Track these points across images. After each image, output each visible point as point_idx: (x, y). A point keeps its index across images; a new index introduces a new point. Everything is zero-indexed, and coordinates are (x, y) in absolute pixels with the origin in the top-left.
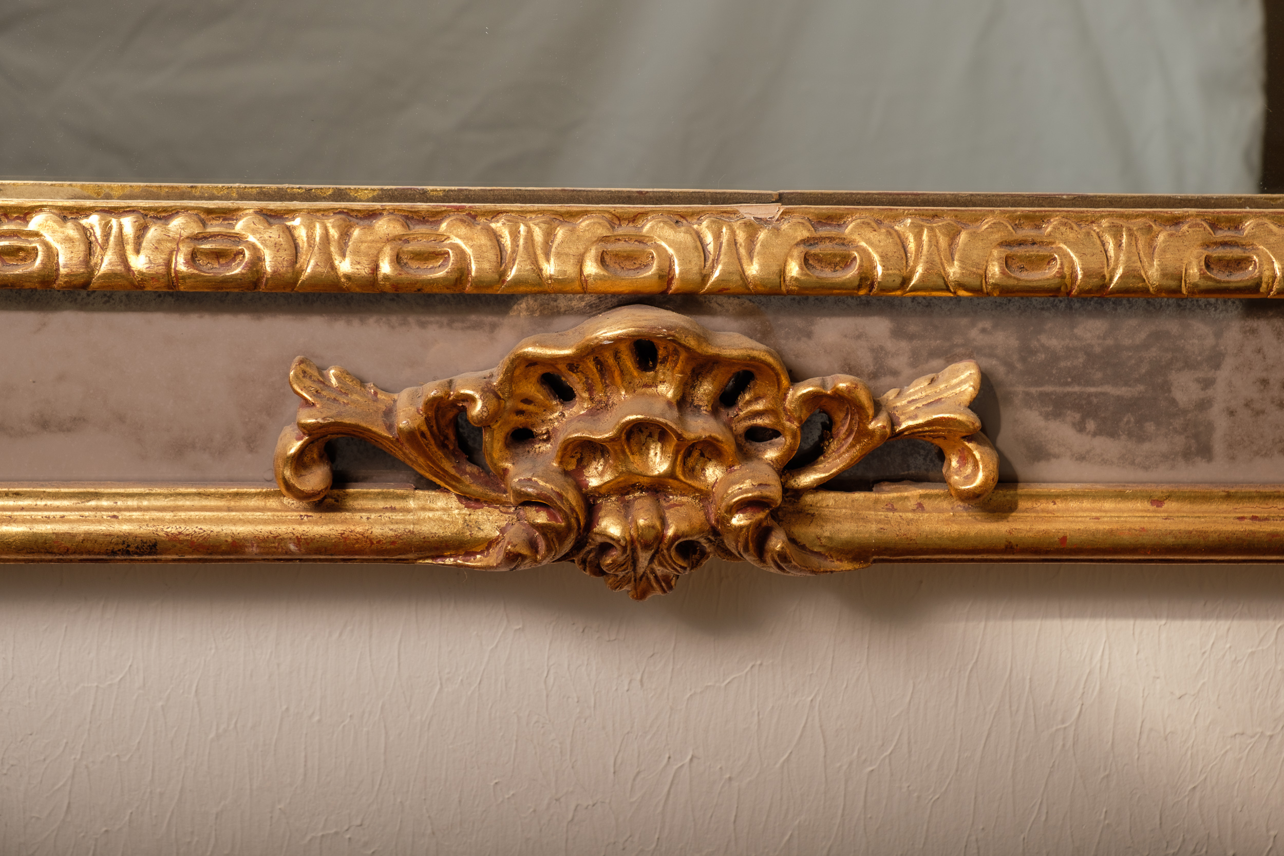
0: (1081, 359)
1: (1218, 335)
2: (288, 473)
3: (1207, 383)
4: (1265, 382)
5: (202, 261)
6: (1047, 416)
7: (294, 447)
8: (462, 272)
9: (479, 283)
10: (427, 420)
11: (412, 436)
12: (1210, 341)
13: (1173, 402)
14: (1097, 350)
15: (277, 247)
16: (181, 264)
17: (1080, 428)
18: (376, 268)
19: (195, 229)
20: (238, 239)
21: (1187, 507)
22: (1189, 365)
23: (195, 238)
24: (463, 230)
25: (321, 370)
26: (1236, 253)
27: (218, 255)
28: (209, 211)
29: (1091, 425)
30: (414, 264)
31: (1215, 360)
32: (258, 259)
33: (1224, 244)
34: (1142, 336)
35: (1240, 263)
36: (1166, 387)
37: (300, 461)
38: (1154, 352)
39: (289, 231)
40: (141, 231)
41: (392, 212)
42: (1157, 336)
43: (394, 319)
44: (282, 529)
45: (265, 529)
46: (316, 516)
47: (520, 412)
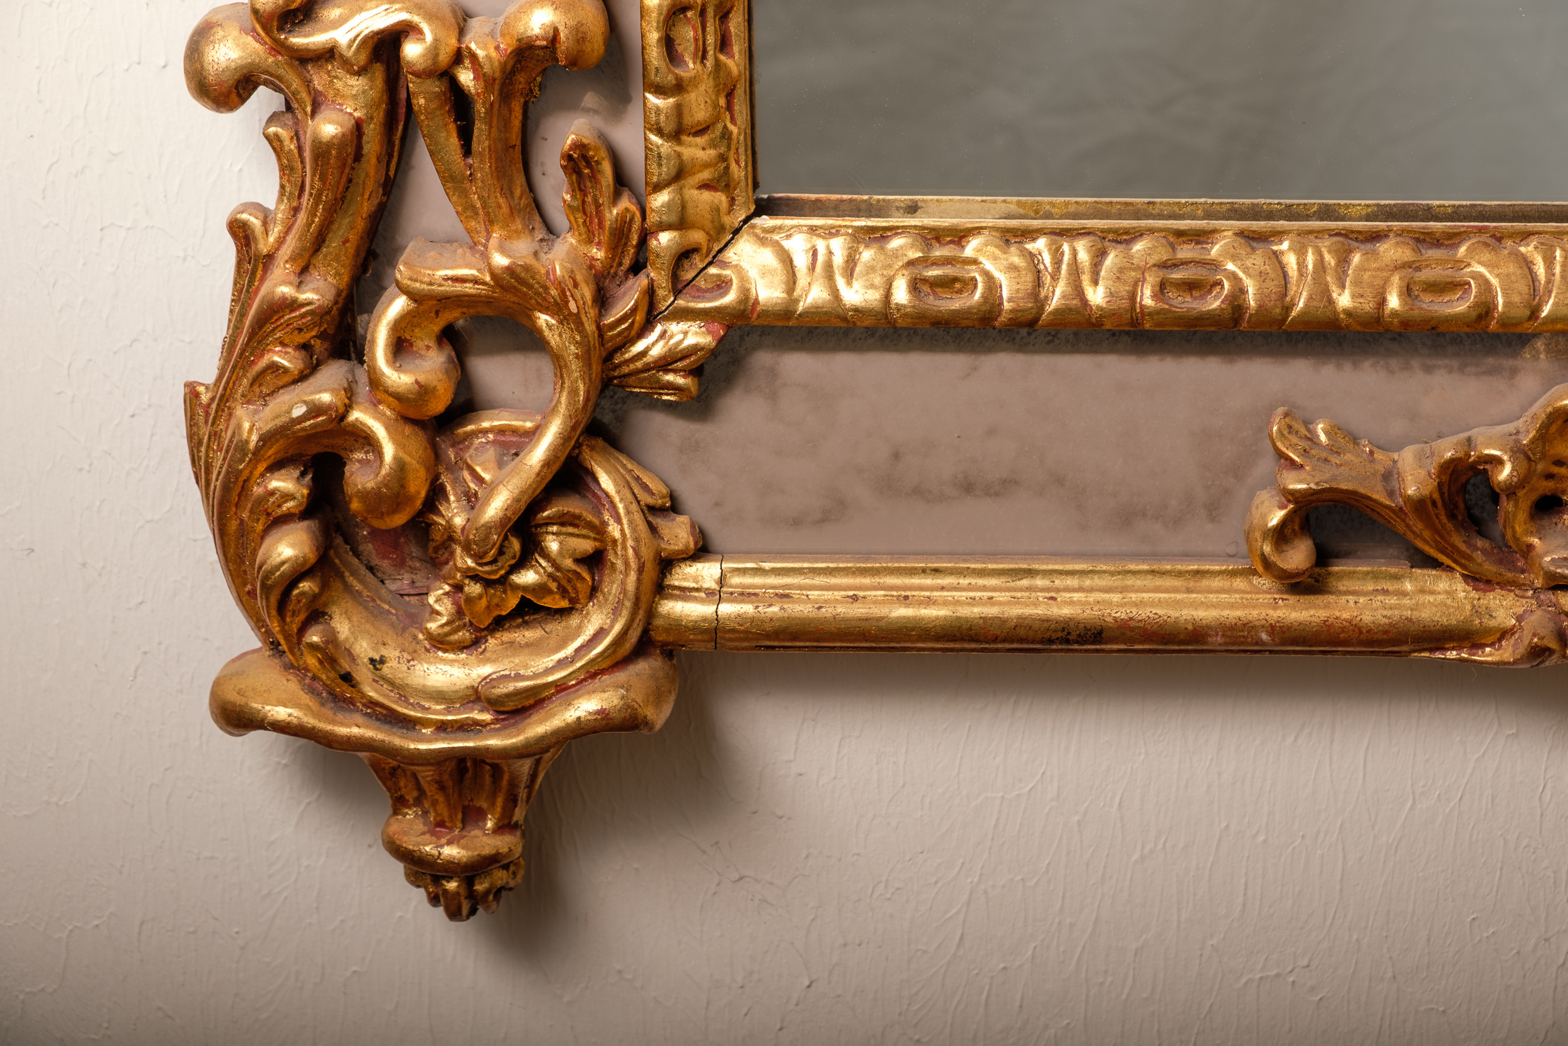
2: (1267, 548)
5: (1171, 294)
7: (1276, 518)
8: (1485, 310)
9: (1504, 323)
10: (1440, 485)
11: (1420, 505)
15: (1262, 276)
16: (1147, 298)
18: (1382, 302)
19: (1163, 255)
20: (1214, 265)
23: (1164, 265)
24: (1486, 256)
25: (1307, 423)
27: (1191, 286)
28: (1180, 234)
30: (1427, 298)
32: (1240, 291)
37: (1281, 536)
39: (1277, 255)
40: (1099, 256)
41: (1401, 233)
43: (1394, 363)
44: (1253, 614)
45: (1232, 615)
46: (1292, 599)
47: (1550, 476)
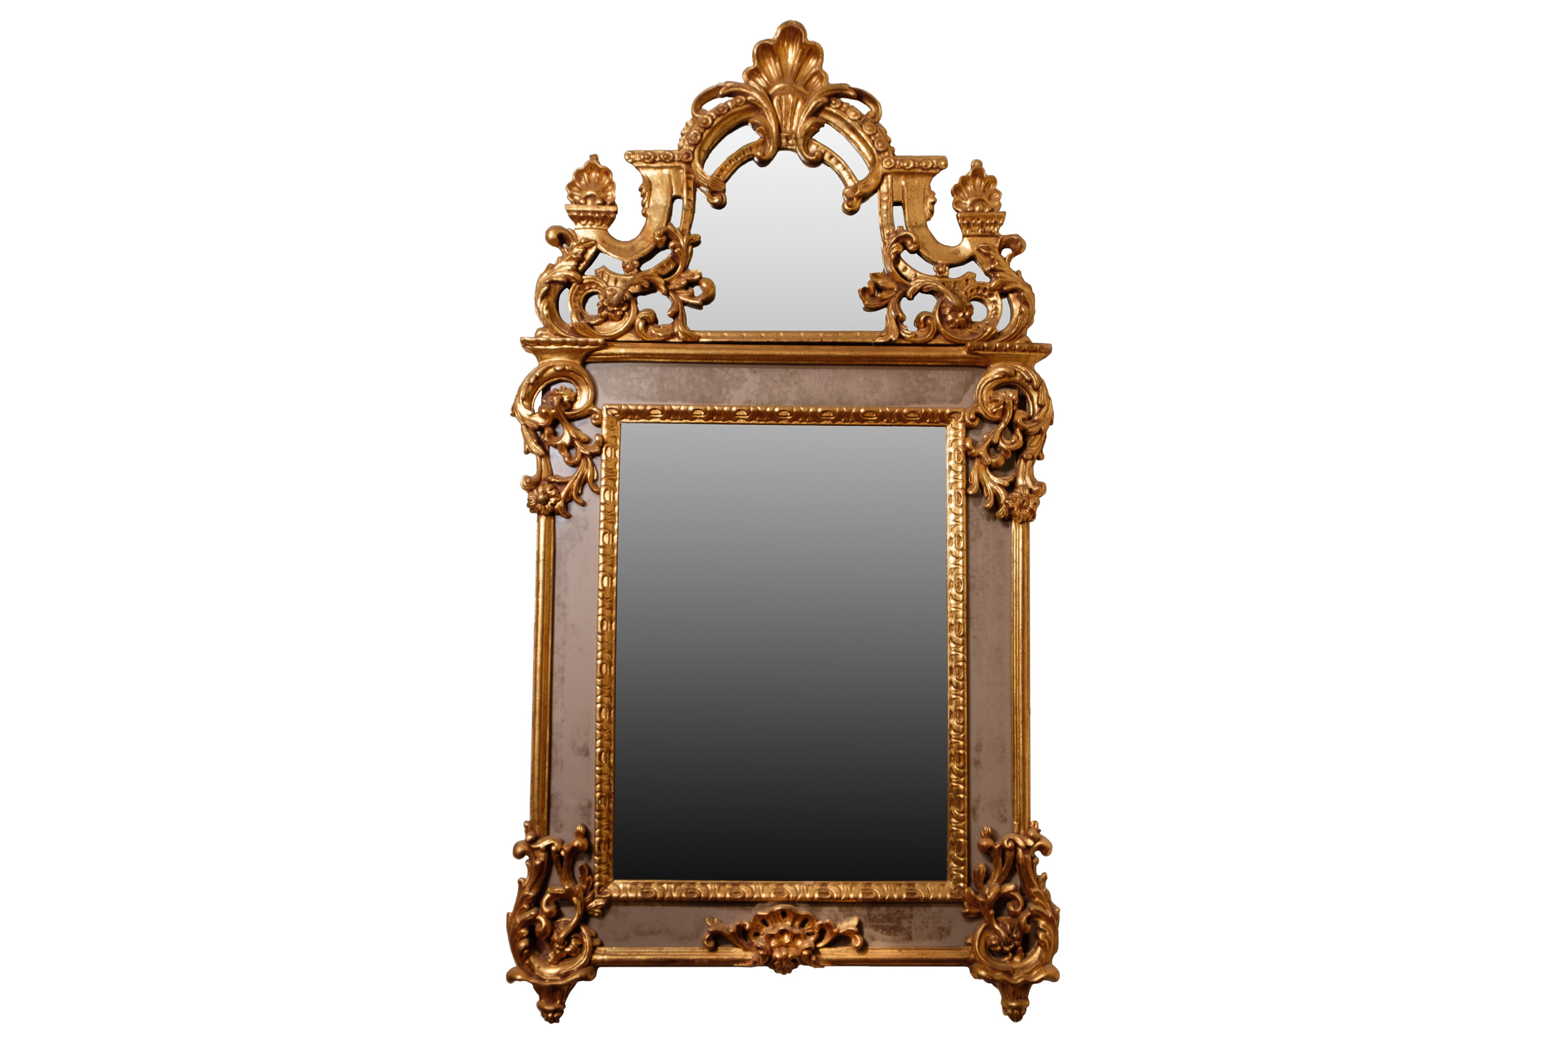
0: (881, 917)
1: (912, 911)
2: (705, 943)
3: (910, 922)
4: (923, 922)
5: (688, 894)
6: (874, 930)
7: (708, 936)
8: (744, 897)
9: (748, 898)
10: (736, 930)
11: (733, 934)
12: (910, 912)
13: (902, 927)
14: (885, 914)
15: (704, 891)
16: (684, 895)
17: (882, 933)
18: (725, 895)
19: (687, 887)
20: (696, 889)
21: (906, 951)
22: (905, 918)
23: (687, 889)
24: (744, 887)
25: (713, 919)
26: (913, 891)
27: (691, 893)
28: (690, 883)
29: (885, 932)
30: (734, 895)
31: (911, 917)
32: (700, 893)
33: (911, 890)
34: (895, 911)
35: (915, 894)
36: (901, 923)
37: (708, 940)
38: (897, 915)
39: (707, 887)
40: (675, 887)
41: (729, 884)
42: (898, 911)
43: (729, 908)
44: (703, 957)
45: (699, 957)
46: (711, 954)
47: (757, 929)
